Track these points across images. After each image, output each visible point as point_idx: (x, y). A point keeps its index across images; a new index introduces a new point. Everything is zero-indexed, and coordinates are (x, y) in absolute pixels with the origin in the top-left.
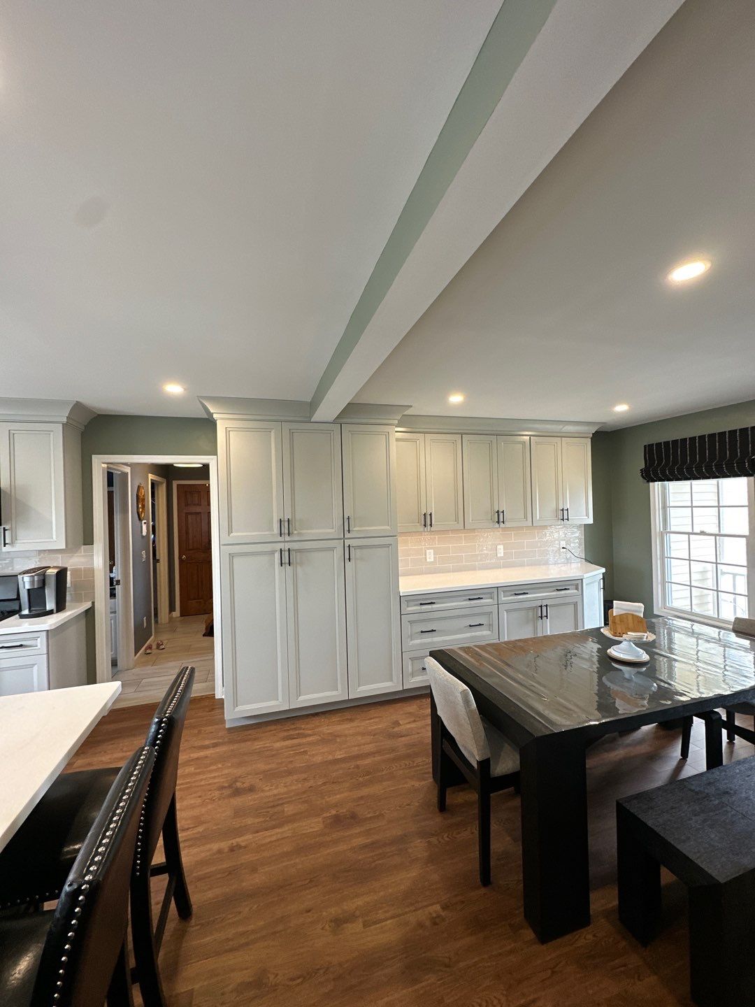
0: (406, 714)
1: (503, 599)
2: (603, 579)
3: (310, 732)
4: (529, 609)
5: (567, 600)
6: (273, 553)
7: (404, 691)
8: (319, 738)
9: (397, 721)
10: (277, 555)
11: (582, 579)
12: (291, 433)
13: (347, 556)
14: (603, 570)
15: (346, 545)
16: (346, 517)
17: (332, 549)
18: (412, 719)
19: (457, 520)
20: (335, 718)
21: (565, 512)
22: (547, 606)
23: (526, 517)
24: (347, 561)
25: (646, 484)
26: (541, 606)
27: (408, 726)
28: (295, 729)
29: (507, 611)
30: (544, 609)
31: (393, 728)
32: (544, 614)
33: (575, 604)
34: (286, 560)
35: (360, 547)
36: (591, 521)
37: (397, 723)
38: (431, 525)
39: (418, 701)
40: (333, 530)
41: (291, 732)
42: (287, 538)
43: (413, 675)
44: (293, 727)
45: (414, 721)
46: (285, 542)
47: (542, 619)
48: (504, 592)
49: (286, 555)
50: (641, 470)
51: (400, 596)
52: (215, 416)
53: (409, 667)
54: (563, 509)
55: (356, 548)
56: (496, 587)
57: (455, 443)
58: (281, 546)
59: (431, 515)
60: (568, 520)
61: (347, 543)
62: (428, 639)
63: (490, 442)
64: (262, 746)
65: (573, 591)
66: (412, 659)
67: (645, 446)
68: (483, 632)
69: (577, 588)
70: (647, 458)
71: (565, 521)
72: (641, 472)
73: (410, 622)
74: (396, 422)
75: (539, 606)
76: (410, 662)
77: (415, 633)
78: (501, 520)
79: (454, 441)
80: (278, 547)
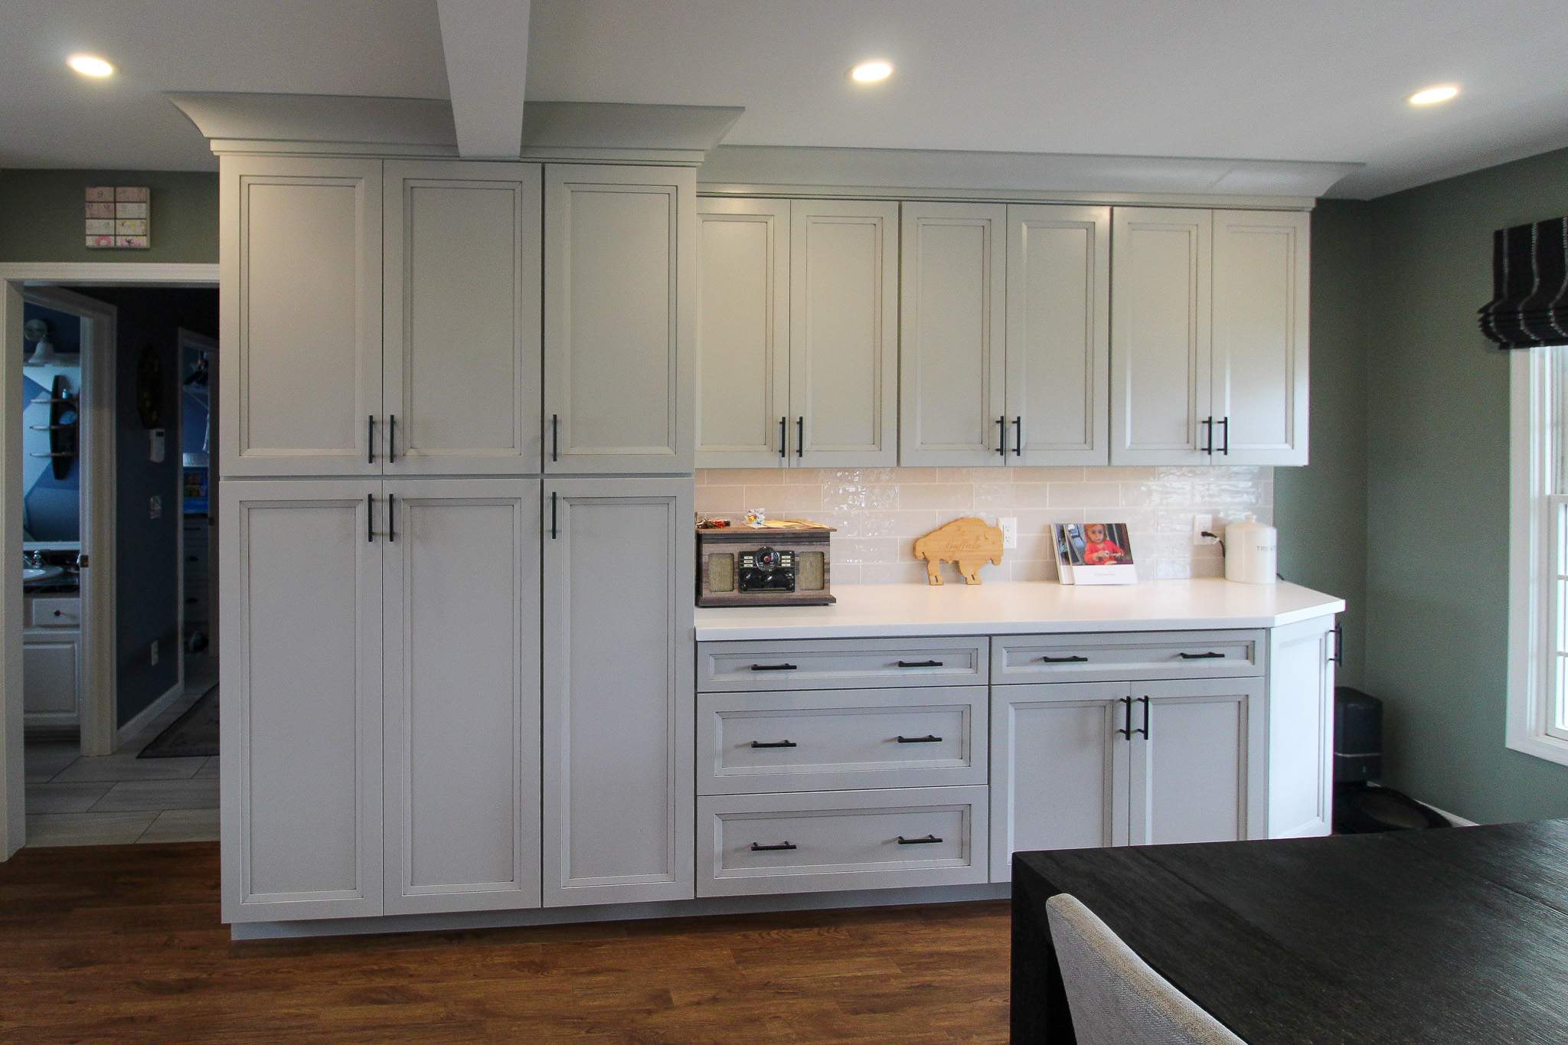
0: (700, 970)
1: (1005, 667)
2: (1338, 630)
3: (423, 988)
4: (1086, 705)
5: (1217, 688)
6: (350, 504)
7: (697, 901)
8: (442, 1011)
9: (667, 991)
10: (362, 510)
11: (1268, 630)
12: (409, 191)
13: (548, 525)
14: (1340, 605)
15: (548, 494)
16: (549, 417)
17: (510, 502)
18: (709, 993)
19: (877, 441)
20: (501, 956)
21: (1218, 430)
22: (1146, 700)
23: (1088, 440)
24: (548, 536)
25: (1496, 356)
26: (1128, 701)
27: (693, 1015)
28: (391, 972)
29: (1018, 706)
30: (1138, 708)
31: (650, 1012)
32: (1138, 723)
33: (1243, 706)
34: (381, 525)
35: (586, 501)
36: (1299, 456)
37: (662, 1000)
38: (800, 452)
39: (737, 937)
40: (520, 455)
41: (379, 982)
42: (390, 468)
43: (727, 858)
44: (386, 965)
45: (715, 1000)
46: (383, 476)
47: (1128, 738)
48: (1010, 650)
49: (382, 512)
50: (1481, 311)
51: (696, 643)
52: (215, 146)
53: (716, 837)
54: (1210, 418)
55: (573, 501)
56: (987, 635)
57: (879, 226)
58: (375, 488)
59: (800, 423)
60: (1226, 453)
61: (550, 486)
62: (771, 765)
63: (985, 223)
64: (292, 1011)
65: (1233, 663)
66: (725, 817)
67: (1498, 235)
68: (940, 761)
69: (1249, 653)
70: (1506, 270)
71: (1217, 456)
72: (1481, 315)
73: (725, 715)
74: (700, 157)
75: (1122, 700)
76: (718, 824)
77: (737, 746)
78: (1012, 443)
79: (875, 221)
80: (363, 490)
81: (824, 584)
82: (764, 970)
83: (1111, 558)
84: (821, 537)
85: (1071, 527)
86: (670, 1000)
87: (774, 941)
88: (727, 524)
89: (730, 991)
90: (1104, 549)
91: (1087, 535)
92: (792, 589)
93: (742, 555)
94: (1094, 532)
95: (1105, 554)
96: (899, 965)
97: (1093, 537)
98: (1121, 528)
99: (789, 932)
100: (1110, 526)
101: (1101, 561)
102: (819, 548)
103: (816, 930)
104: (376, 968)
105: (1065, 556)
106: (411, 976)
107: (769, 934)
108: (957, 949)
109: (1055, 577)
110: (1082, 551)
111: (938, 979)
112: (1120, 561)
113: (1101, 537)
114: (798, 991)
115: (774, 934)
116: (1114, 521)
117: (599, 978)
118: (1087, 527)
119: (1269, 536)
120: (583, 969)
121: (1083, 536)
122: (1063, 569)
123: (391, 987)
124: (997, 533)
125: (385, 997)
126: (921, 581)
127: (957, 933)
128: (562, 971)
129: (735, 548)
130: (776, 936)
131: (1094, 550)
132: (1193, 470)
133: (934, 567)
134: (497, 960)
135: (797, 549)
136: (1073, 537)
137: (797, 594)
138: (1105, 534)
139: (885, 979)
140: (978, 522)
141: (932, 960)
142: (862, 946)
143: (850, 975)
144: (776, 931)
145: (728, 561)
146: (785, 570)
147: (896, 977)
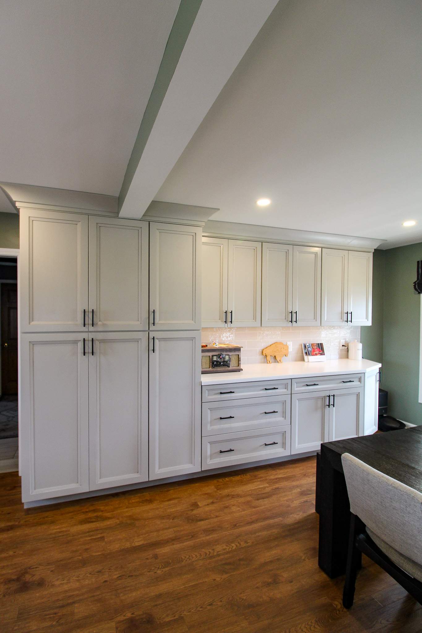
0: (206, 494)
1: (296, 389)
2: (380, 373)
3: (108, 515)
4: (318, 398)
5: (352, 391)
6: (75, 342)
7: (202, 472)
8: (118, 522)
9: (196, 503)
10: (80, 345)
11: (364, 373)
12: (99, 227)
13: (151, 348)
14: (380, 365)
15: (151, 337)
16: (151, 310)
17: (137, 340)
18: (210, 501)
19: (255, 318)
20: (135, 499)
21: (349, 315)
22: (334, 396)
23: (315, 318)
24: (151, 352)
25: (417, 295)
26: (329, 396)
27: (207, 509)
28: (94, 511)
29: (299, 400)
30: (332, 398)
31: (192, 510)
32: (332, 403)
33: (358, 395)
34: (89, 349)
35: (165, 339)
36: (369, 323)
37: (195, 505)
38: (231, 322)
39: (215, 481)
40: (139, 324)
41: (91, 515)
42: (91, 329)
43: (212, 456)
44: (92, 508)
45: (213, 503)
46: (88, 332)
47: (329, 407)
48: (297, 383)
49: (89, 345)
50: (414, 283)
51: (202, 386)
52: (17, 204)
53: (208, 450)
54: (347, 312)
55: (160, 340)
56: (290, 379)
57: (255, 250)
58: (85, 336)
59: (231, 312)
60: (351, 322)
61: (152, 335)
62: (226, 425)
63: (287, 251)
64: (57, 530)
65: (356, 383)
66: (211, 443)
67: (418, 262)
68: (277, 418)
69: (360, 380)
70: (420, 272)
71: (349, 323)
72: (414, 284)
73: (211, 409)
74: (204, 224)
75: (327, 396)
76: (209, 446)
77: (215, 419)
78: (294, 319)
79: (254, 248)
80: (81, 336)
81: (239, 365)
82: (226, 491)
83: (319, 354)
84: (238, 349)
85: (308, 344)
86: (198, 505)
87: (227, 481)
88: (207, 346)
89: (217, 499)
90: (317, 351)
91: (312, 347)
92: (229, 367)
93: (213, 356)
94: (314, 346)
95: (317, 352)
96: (267, 483)
97: (313, 347)
98: (321, 344)
99: (231, 478)
100: (318, 344)
101: (316, 354)
102: (237, 353)
103: (240, 476)
104: (87, 510)
105: (306, 353)
106: (102, 511)
107: (225, 479)
108: (283, 476)
109: (303, 360)
110: (311, 351)
111: (280, 486)
112: (321, 354)
113: (316, 347)
114: (238, 496)
115: (227, 479)
116: (320, 342)
117: (172, 502)
118: (312, 345)
119: (360, 346)
120: (166, 499)
121: (311, 347)
122: (306, 357)
123: (95, 516)
124: (287, 347)
125: (94, 520)
126: (264, 362)
127: (282, 471)
128: (158, 501)
129: (210, 354)
130: (227, 480)
131: (314, 351)
132: (340, 327)
133: (269, 358)
134: (133, 501)
135: (230, 354)
136: (308, 347)
137: (231, 368)
138: (317, 347)
139: (264, 488)
140: (281, 343)
141: (277, 480)
142: (255, 479)
143: (253, 488)
144: (227, 478)
145: (208, 358)
146: (227, 362)
147: (267, 487)
